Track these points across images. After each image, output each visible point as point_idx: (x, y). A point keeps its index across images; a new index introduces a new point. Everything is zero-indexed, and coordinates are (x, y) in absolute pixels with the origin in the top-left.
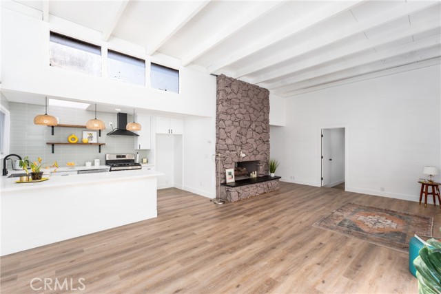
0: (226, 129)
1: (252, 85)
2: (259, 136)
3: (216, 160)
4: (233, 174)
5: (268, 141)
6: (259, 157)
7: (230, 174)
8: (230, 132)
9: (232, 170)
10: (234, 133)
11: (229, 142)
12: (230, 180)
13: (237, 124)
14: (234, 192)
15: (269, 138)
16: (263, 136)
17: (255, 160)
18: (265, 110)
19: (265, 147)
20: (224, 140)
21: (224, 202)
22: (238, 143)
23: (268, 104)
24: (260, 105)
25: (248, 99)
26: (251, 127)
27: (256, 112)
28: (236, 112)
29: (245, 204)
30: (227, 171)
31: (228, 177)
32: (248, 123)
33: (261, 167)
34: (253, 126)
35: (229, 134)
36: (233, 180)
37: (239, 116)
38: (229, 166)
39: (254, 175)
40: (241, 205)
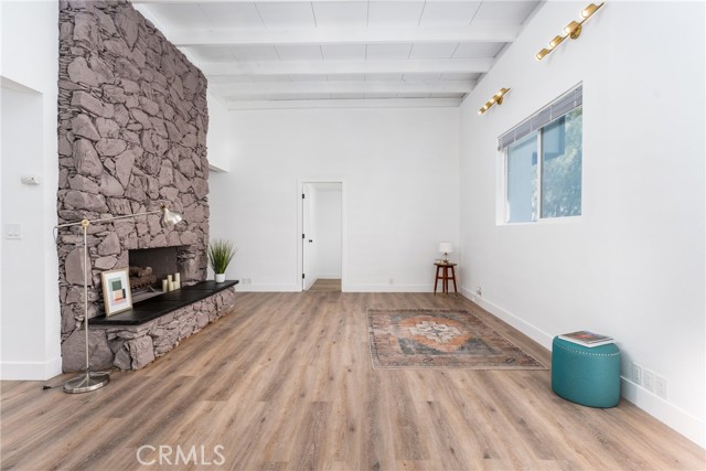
0: (102, 145)
1: (169, 44)
2: (187, 183)
3: (60, 243)
4: (126, 285)
5: (204, 199)
6: (188, 237)
7: (117, 285)
8: (113, 159)
9: (122, 276)
10: (125, 164)
11: (112, 187)
12: (118, 304)
13: (134, 137)
14: (141, 340)
15: (207, 191)
16: (196, 183)
17: (178, 244)
18: (199, 122)
19: (200, 212)
20: (96, 179)
21: (106, 379)
22: (139, 194)
23: (205, 109)
24: (188, 106)
25: (162, 78)
26: (170, 155)
27: (179, 121)
28: (131, 102)
29: (182, 363)
30: (108, 278)
31: (110, 295)
32: (163, 145)
33: (192, 262)
34: (174, 155)
35: (109, 164)
36: (127, 304)
37: (138, 115)
38: (112, 261)
39: (173, 284)
40: (172, 371)
